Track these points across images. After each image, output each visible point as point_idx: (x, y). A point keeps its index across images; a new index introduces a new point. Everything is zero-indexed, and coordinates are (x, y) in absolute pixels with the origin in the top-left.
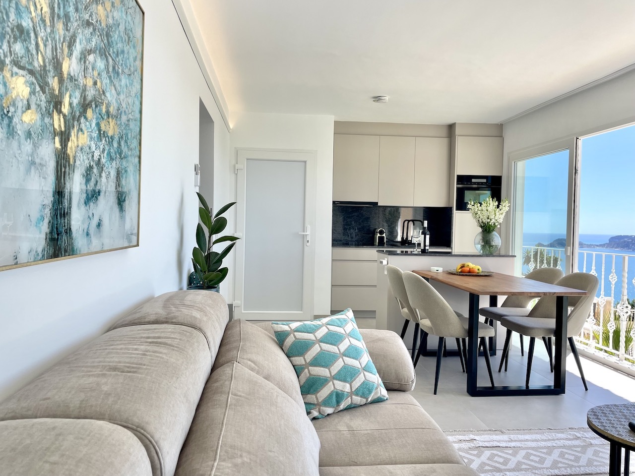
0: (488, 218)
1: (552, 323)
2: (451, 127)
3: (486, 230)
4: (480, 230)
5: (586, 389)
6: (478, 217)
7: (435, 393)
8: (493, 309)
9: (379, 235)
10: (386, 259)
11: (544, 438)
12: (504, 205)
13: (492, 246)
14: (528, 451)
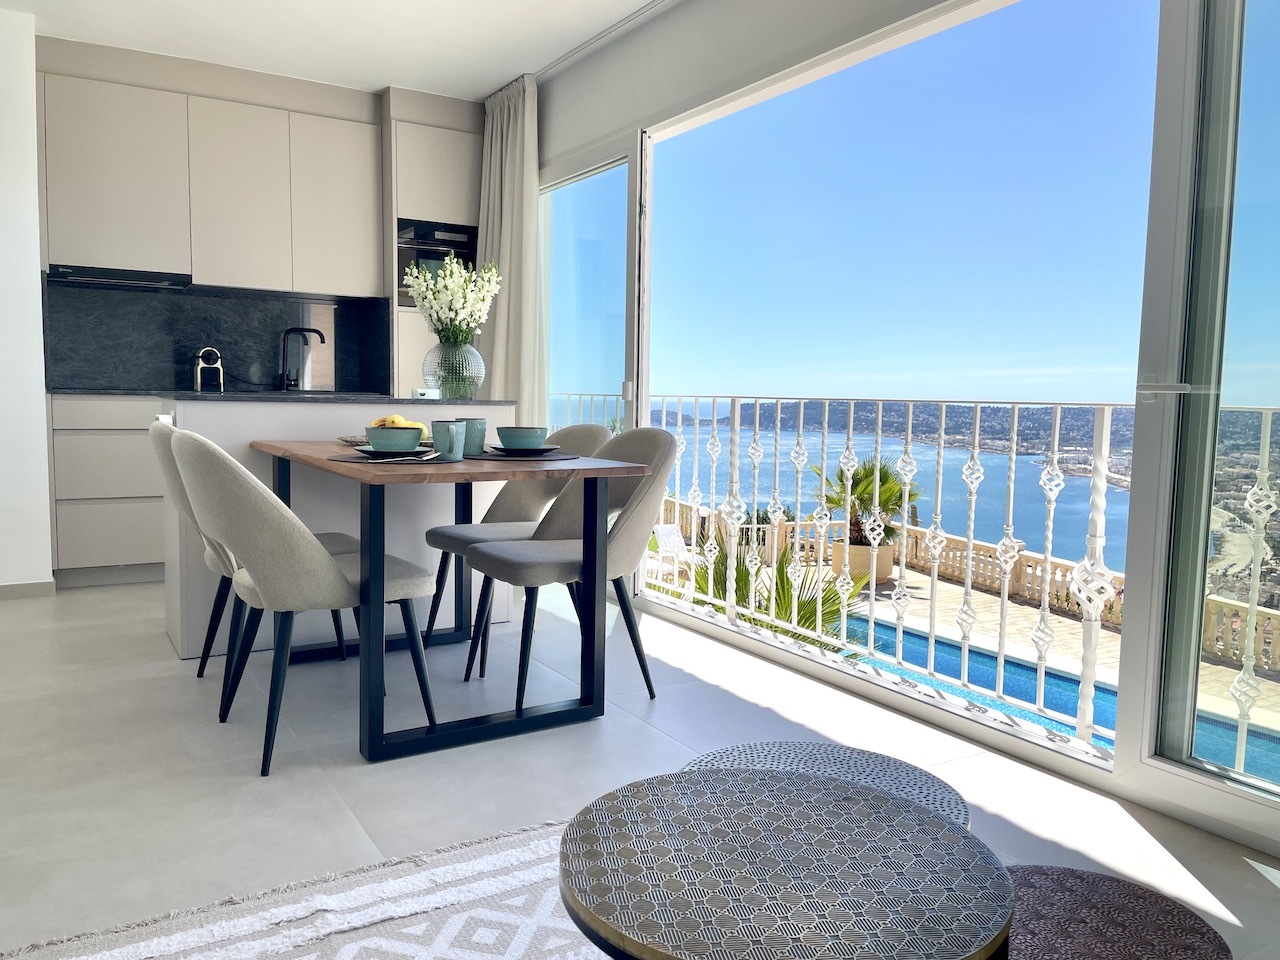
0: (450, 309)
1: (574, 550)
2: (380, 100)
3: (447, 339)
4: (436, 339)
5: (652, 696)
6: (428, 305)
7: (265, 772)
8: (464, 530)
9: (202, 364)
10: (173, 413)
11: (528, 856)
12: (486, 279)
13: (464, 379)
14: (472, 913)
